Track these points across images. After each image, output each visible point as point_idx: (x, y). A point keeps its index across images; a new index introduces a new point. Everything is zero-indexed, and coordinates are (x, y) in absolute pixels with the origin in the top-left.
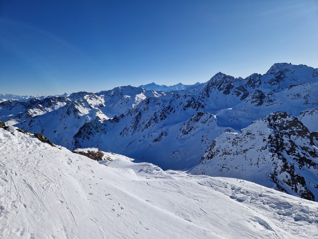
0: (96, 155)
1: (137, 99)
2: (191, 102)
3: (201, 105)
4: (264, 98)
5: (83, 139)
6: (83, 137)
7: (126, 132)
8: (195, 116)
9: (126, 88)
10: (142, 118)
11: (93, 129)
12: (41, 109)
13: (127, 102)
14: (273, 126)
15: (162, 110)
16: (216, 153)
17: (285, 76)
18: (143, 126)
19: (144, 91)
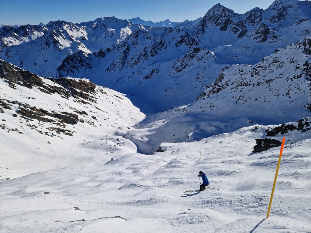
0: (88, 85)
1: (123, 34)
2: (185, 37)
3: (195, 41)
4: (268, 34)
5: (68, 73)
6: (67, 70)
7: (113, 68)
8: (190, 52)
9: (109, 19)
10: (130, 53)
11: (77, 62)
12: (17, 38)
13: (111, 37)
14: (308, 52)
15: (153, 45)
16: (224, 87)
17: (287, 14)
18: (132, 62)
19: (130, 24)
